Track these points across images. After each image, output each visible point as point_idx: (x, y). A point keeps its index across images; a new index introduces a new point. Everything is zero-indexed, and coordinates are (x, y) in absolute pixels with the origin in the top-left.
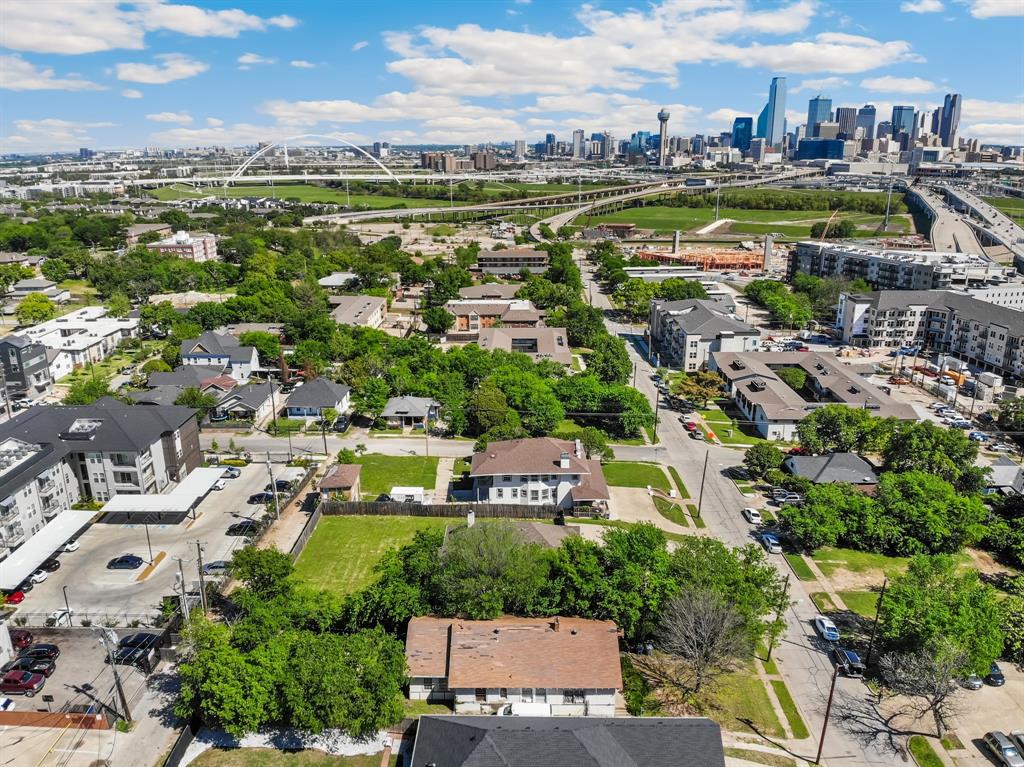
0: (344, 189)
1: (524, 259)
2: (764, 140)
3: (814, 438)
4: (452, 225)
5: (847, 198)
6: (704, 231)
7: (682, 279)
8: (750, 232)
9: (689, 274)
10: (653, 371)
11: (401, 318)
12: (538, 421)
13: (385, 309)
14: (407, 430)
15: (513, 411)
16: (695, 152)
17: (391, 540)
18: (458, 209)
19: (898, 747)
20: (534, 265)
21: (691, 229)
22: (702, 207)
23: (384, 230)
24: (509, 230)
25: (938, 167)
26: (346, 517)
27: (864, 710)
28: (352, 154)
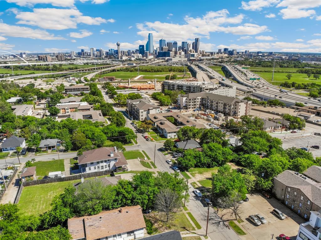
0: (11, 69)
1: (81, 89)
2: (148, 52)
3: (181, 136)
4: (52, 79)
5: (173, 68)
6: (136, 79)
7: (134, 93)
8: (149, 79)
9: (135, 91)
10: (131, 122)
11: (39, 111)
12: (98, 142)
13: (33, 109)
14: (49, 151)
15: (89, 140)
16: (129, 55)
17: (52, 192)
18: (53, 73)
19: (226, 225)
20: (85, 90)
21: (132, 78)
22: (134, 72)
23: (28, 82)
24: (73, 79)
25: (195, 58)
26: (33, 186)
27: (214, 216)
28: (13, 57)
